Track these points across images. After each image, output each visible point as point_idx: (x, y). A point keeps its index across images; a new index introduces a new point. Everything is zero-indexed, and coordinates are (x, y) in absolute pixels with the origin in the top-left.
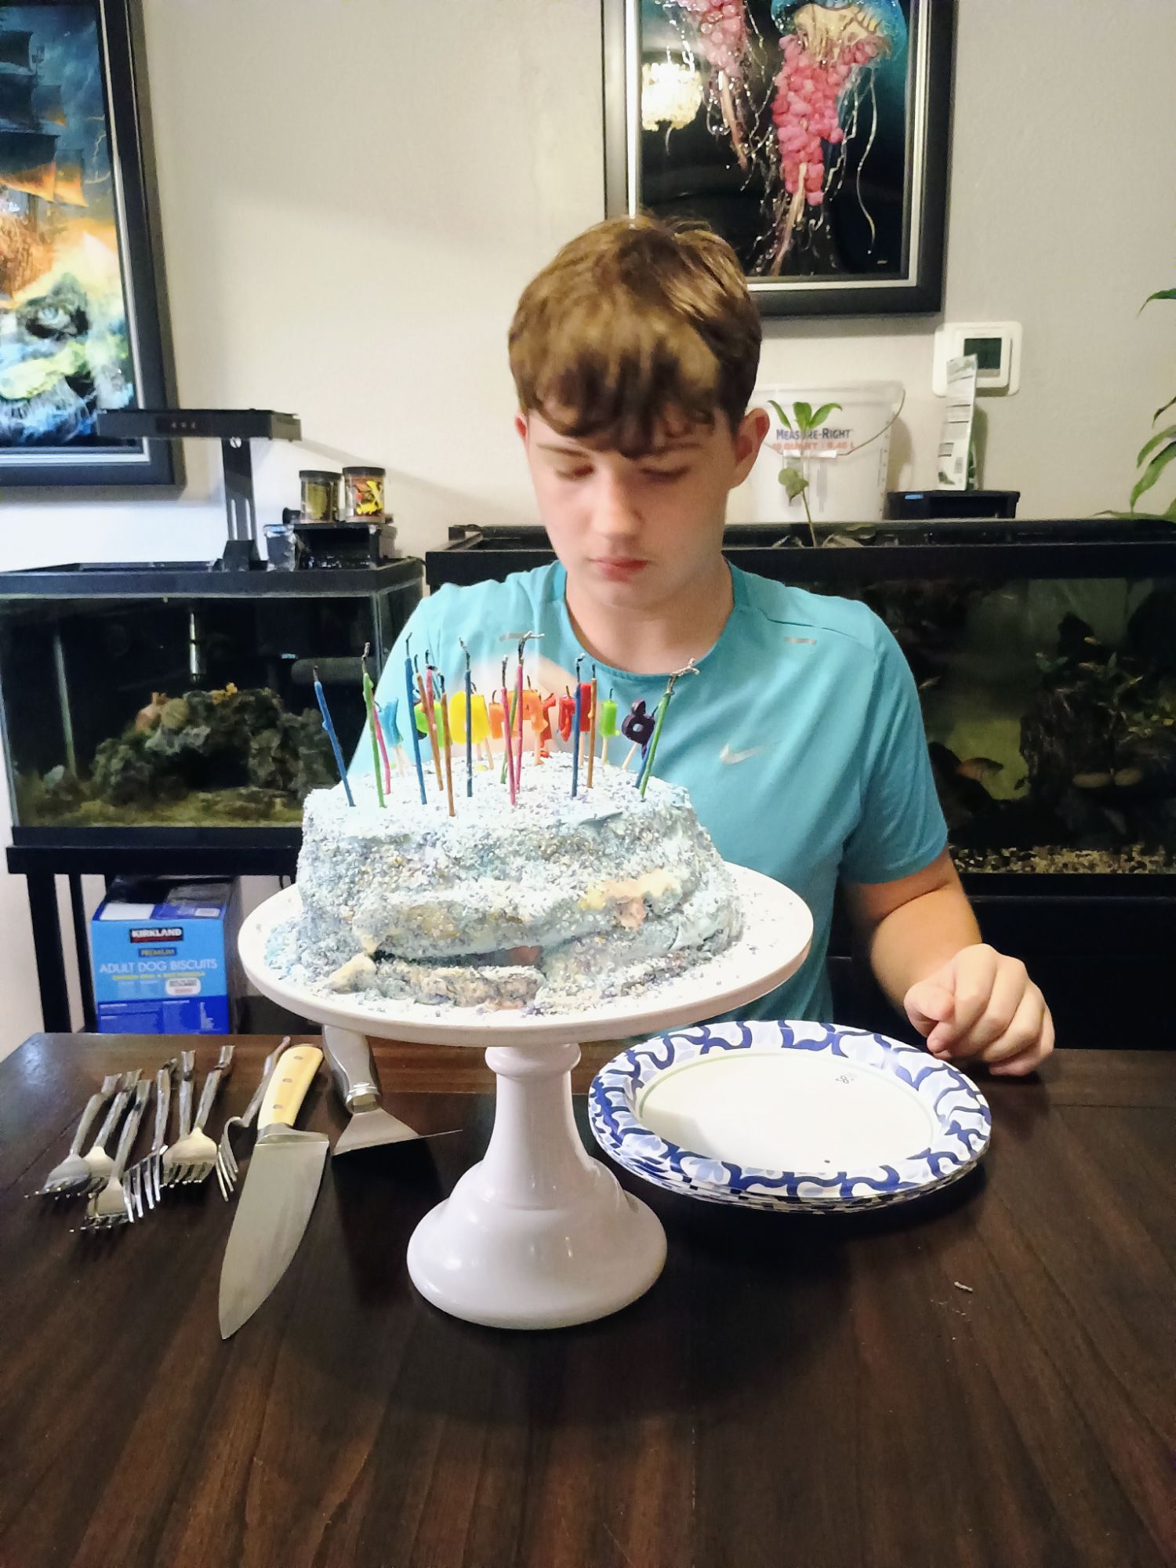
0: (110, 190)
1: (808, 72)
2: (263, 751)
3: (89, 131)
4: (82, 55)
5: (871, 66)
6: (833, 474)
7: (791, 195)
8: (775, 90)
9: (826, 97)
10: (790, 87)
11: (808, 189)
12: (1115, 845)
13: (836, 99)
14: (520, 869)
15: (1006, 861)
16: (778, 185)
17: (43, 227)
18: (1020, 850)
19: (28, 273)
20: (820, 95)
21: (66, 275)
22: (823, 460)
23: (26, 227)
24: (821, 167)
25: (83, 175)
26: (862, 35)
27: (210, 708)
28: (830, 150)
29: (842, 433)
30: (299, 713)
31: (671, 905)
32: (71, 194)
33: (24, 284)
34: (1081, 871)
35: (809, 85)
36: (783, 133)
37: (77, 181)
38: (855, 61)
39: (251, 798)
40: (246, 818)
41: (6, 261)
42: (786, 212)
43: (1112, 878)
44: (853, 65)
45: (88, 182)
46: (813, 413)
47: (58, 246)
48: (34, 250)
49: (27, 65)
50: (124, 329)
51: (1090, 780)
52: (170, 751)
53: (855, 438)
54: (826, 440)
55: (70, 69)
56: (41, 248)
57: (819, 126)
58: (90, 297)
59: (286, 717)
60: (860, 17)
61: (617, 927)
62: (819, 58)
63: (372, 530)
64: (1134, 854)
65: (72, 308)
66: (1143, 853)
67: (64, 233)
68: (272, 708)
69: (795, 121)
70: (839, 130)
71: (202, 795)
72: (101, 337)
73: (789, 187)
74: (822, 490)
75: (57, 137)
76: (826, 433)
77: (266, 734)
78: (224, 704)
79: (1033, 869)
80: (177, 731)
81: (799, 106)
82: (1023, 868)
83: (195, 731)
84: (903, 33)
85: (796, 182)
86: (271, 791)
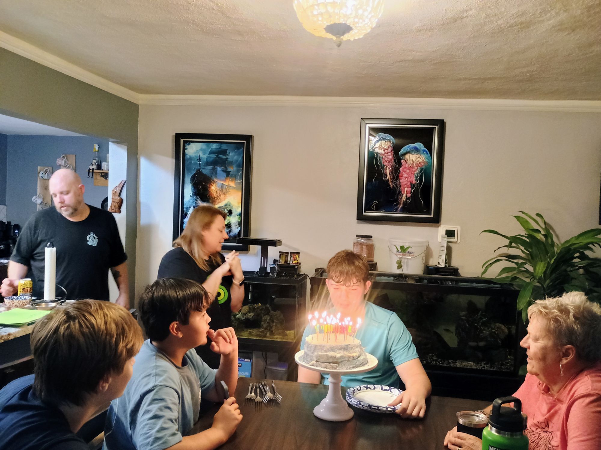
0: (241, 184)
1: (408, 168)
2: (265, 320)
3: (238, 171)
4: (239, 155)
5: (423, 167)
6: (410, 262)
7: (403, 195)
8: (400, 171)
9: (412, 174)
10: (403, 171)
11: (407, 193)
12: (477, 361)
13: (414, 174)
14: (336, 351)
15: (449, 363)
16: (400, 192)
17: (224, 191)
18: (454, 361)
19: (219, 201)
20: (410, 173)
21: (228, 202)
22: (408, 259)
23: (220, 191)
24: (410, 189)
25: (236, 180)
26: (421, 161)
27: (254, 309)
28: (413, 185)
29: (412, 253)
30: (275, 311)
31: (357, 358)
32: (232, 184)
33: (218, 203)
34: (469, 367)
35: (408, 171)
36: (401, 181)
37: (234, 181)
38: (419, 166)
39: (262, 332)
40: (260, 337)
41: (215, 198)
42: (401, 198)
43: (476, 370)
44: (419, 167)
45: (236, 182)
46: (405, 248)
47: (227, 195)
48: (221, 196)
49: (226, 156)
50: (240, 215)
51: (472, 344)
52: (243, 319)
53: (416, 254)
54: (409, 254)
55: (236, 157)
56: (223, 196)
57: (410, 180)
58: (233, 207)
59: (272, 312)
60: (420, 157)
61: (349, 360)
62: (410, 165)
63: (296, 267)
64: (482, 364)
65: (229, 209)
66: (485, 364)
67: (229, 193)
68: (269, 310)
69: (404, 178)
70: (415, 181)
71: (249, 330)
72: (235, 216)
73: (402, 193)
74: (407, 266)
75: (230, 171)
76: (408, 252)
77: (267, 316)
78: (257, 308)
79: (456, 366)
80: (245, 314)
81: (405, 175)
82: (454, 365)
83: (250, 314)
84: (431, 161)
85: (404, 192)
86: (266, 331)
